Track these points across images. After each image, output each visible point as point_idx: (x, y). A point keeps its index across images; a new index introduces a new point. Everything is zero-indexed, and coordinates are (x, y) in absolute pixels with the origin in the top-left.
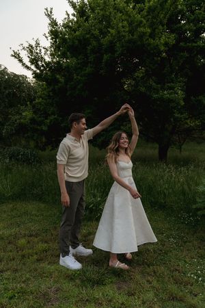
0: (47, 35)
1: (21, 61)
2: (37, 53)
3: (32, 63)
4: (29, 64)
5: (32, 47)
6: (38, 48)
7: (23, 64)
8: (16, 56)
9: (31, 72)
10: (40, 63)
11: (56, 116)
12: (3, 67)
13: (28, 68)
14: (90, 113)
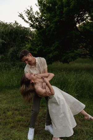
0: (37, 4)
1: (23, 18)
2: (31, 14)
3: (29, 19)
4: (28, 20)
5: (28, 10)
6: (32, 11)
7: (25, 20)
8: (21, 16)
9: (29, 24)
10: (33, 19)
11: (41, 46)
12: (19, 25)
13: (27, 22)
14: (58, 43)
